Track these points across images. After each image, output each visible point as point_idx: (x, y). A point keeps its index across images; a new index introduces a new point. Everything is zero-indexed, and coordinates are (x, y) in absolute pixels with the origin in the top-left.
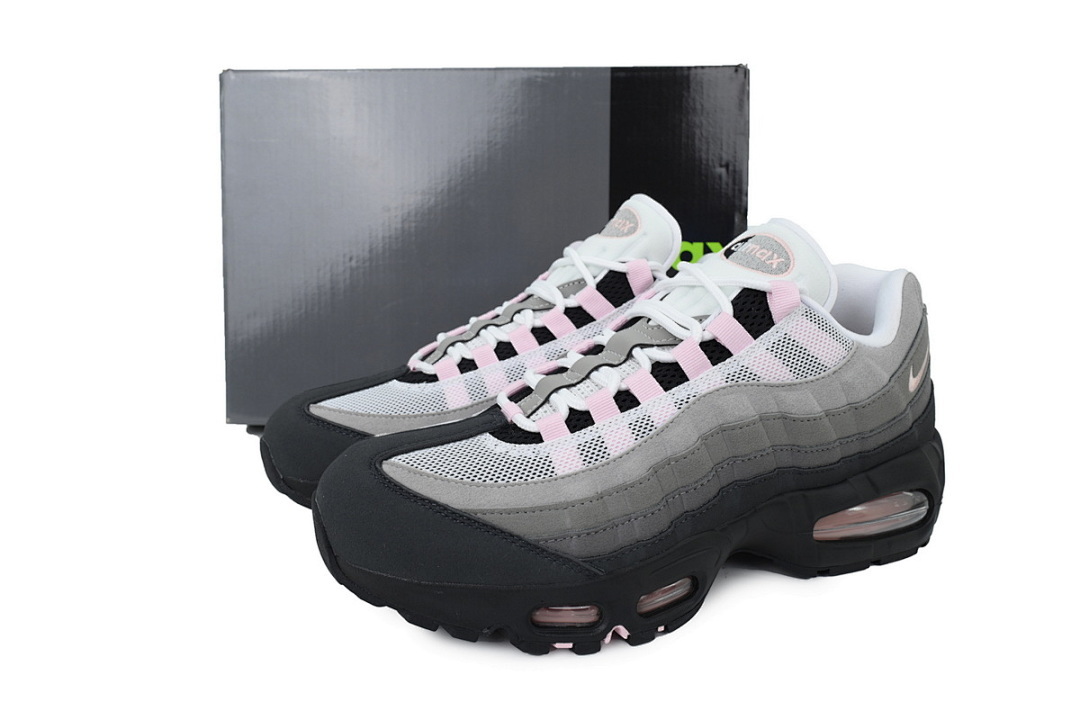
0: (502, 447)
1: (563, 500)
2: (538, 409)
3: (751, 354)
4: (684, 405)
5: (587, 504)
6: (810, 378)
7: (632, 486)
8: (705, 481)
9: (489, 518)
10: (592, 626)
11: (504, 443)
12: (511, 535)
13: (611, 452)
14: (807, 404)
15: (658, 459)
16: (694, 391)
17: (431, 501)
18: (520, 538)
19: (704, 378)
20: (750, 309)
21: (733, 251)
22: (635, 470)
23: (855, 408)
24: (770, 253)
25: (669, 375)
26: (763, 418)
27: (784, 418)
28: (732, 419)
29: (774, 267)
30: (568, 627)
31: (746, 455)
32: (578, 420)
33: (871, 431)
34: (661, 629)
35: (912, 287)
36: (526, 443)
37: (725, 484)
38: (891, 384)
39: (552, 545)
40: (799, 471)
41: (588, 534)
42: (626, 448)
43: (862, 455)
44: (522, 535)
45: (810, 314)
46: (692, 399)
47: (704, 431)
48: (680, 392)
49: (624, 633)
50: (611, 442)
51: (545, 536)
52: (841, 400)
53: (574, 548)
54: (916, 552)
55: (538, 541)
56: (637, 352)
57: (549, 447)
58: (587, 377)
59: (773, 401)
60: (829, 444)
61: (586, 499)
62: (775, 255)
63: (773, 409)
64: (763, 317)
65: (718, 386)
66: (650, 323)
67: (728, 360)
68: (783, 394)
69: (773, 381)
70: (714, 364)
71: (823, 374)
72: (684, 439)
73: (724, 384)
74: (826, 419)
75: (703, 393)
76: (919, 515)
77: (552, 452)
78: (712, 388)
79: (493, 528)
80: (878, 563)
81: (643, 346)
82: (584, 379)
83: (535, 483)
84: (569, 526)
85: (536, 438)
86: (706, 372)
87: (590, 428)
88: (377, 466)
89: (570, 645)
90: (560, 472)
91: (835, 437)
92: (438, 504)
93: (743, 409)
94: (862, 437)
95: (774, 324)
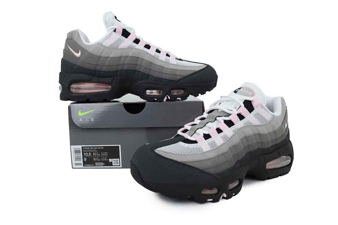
0: (186, 145)
1: (207, 158)
2: (193, 135)
3: (250, 117)
4: (235, 131)
5: (214, 159)
6: (264, 124)
7: (225, 153)
8: (242, 152)
9: (188, 164)
10: (217, 194)
11: (187, 144)
12: (196, 168)
13: (218, 145)
14: (264, 131)
15: (230, 146)
16: (237, 127)
17: (171, 160)
18: (198, 169)
19: (239, 124)
20: (248, 106)
21: (237, 92)
22: (225, 149)
23: (275, 132)
24: (248, 91)
25: (230, 123)
26: (255, 135)
27: (260, 135)
28: (248, 135)
29: (250, 95)
30: (210, 195)
31: (251, 145)
32: (207, 137)
33: (278, 138)
34: (234, 194)
35: (283, 101)
36: (193, 143)
37: (247, 153)
38: (282, 125)
39: (206, 171)
40: (263, 149)
41: (216, 167)
42: (221, 144)
43: (276, 145)
44: (198, 168)
45: (262, 107)
46: (236, 130)
47: (241, 138)
48: (233, 128)
49: (225, 195)
50: (217, 142)
51: (205, 168)
52: (271, 130)
53: (212, 171)
54: (288, 173)
55: (203, 169)
56: (218, 118)
57: (200, 144)
58: (205, 125)
59: (256, 130)
60: (269, 142)
61: (214, 157)
62: (250, 92)
63: (257, 132)
64: (251, 108)
65: (243, 126)
66: (219, 111)
67: (244, 119)
68: (258, 128)
69: (256, 124)
70: (241, 120)
71: (267, 123)
72: (236, 140)
73: (244, 126)
74: (268, 135)
75: (239, 128)
76: (289, 162)
77: (201, 146)
78: (241, 127)
79: (191, 166)
80: (280, 175)
81: (219, 116)
82: (204, 126)
83: (199, 154)
84: (210, 165)
85: (195, 142)
86: (239, 122)
87: (210, 138)
88: (153, 151)
89: (211, 200)
90: (205, 151)
91: (270, 140)
92: (174, 160)
93: (250, 132)
94: (276, 140)
95: (254, 110)
